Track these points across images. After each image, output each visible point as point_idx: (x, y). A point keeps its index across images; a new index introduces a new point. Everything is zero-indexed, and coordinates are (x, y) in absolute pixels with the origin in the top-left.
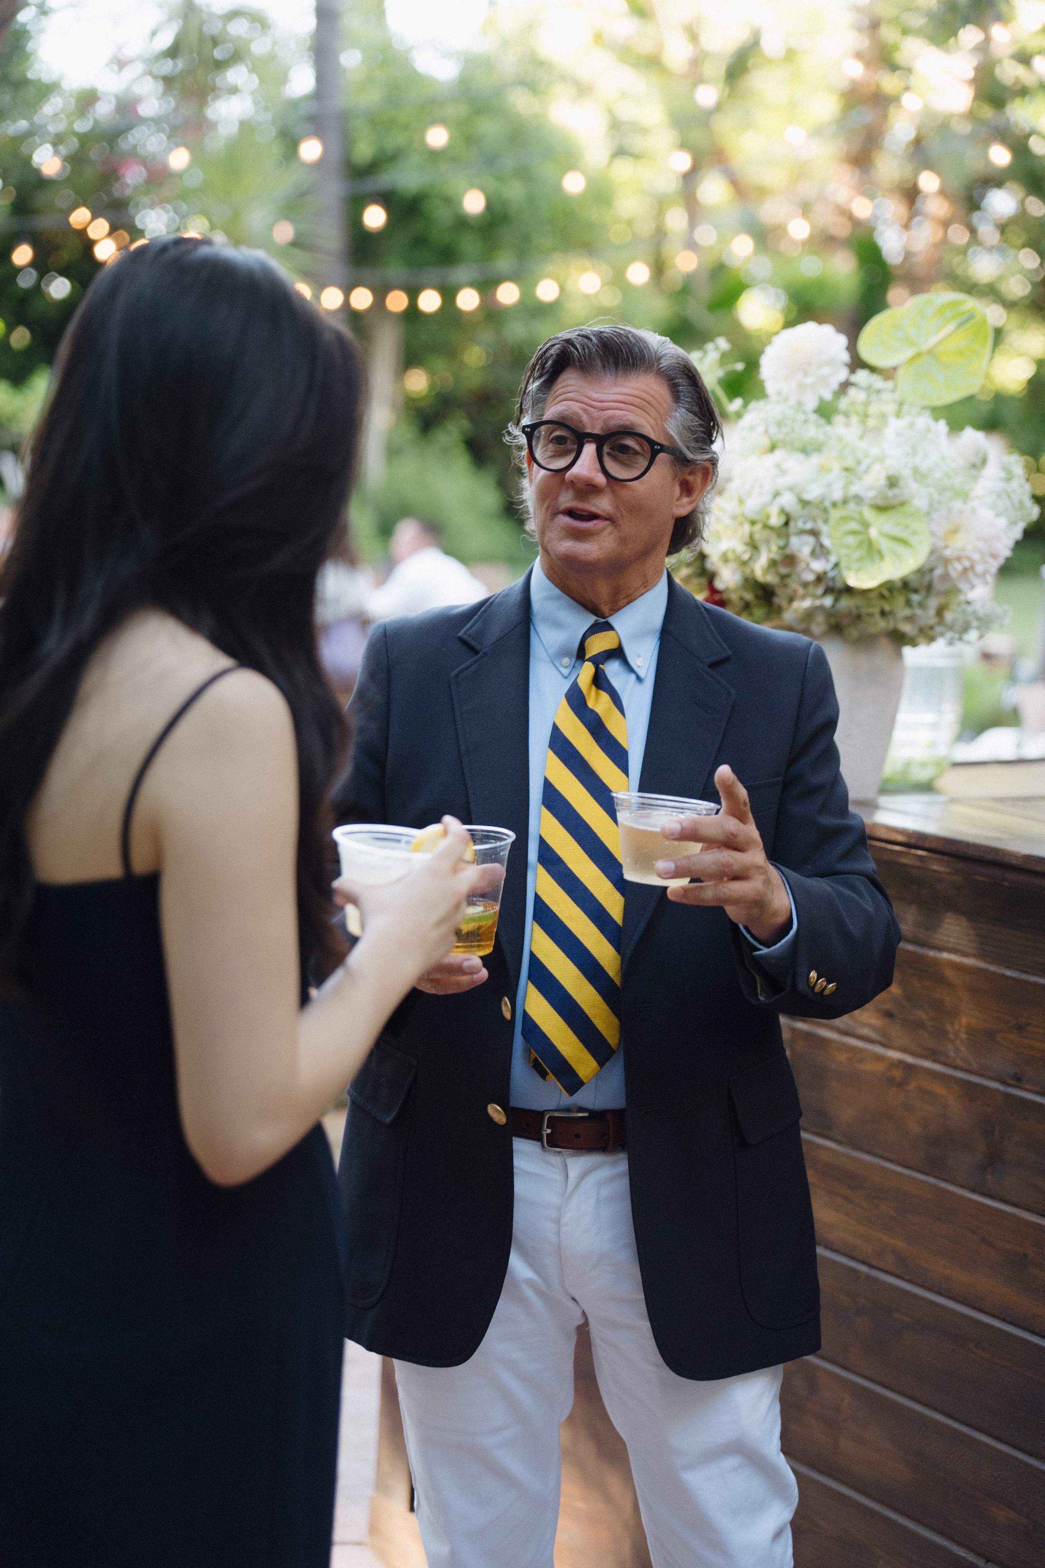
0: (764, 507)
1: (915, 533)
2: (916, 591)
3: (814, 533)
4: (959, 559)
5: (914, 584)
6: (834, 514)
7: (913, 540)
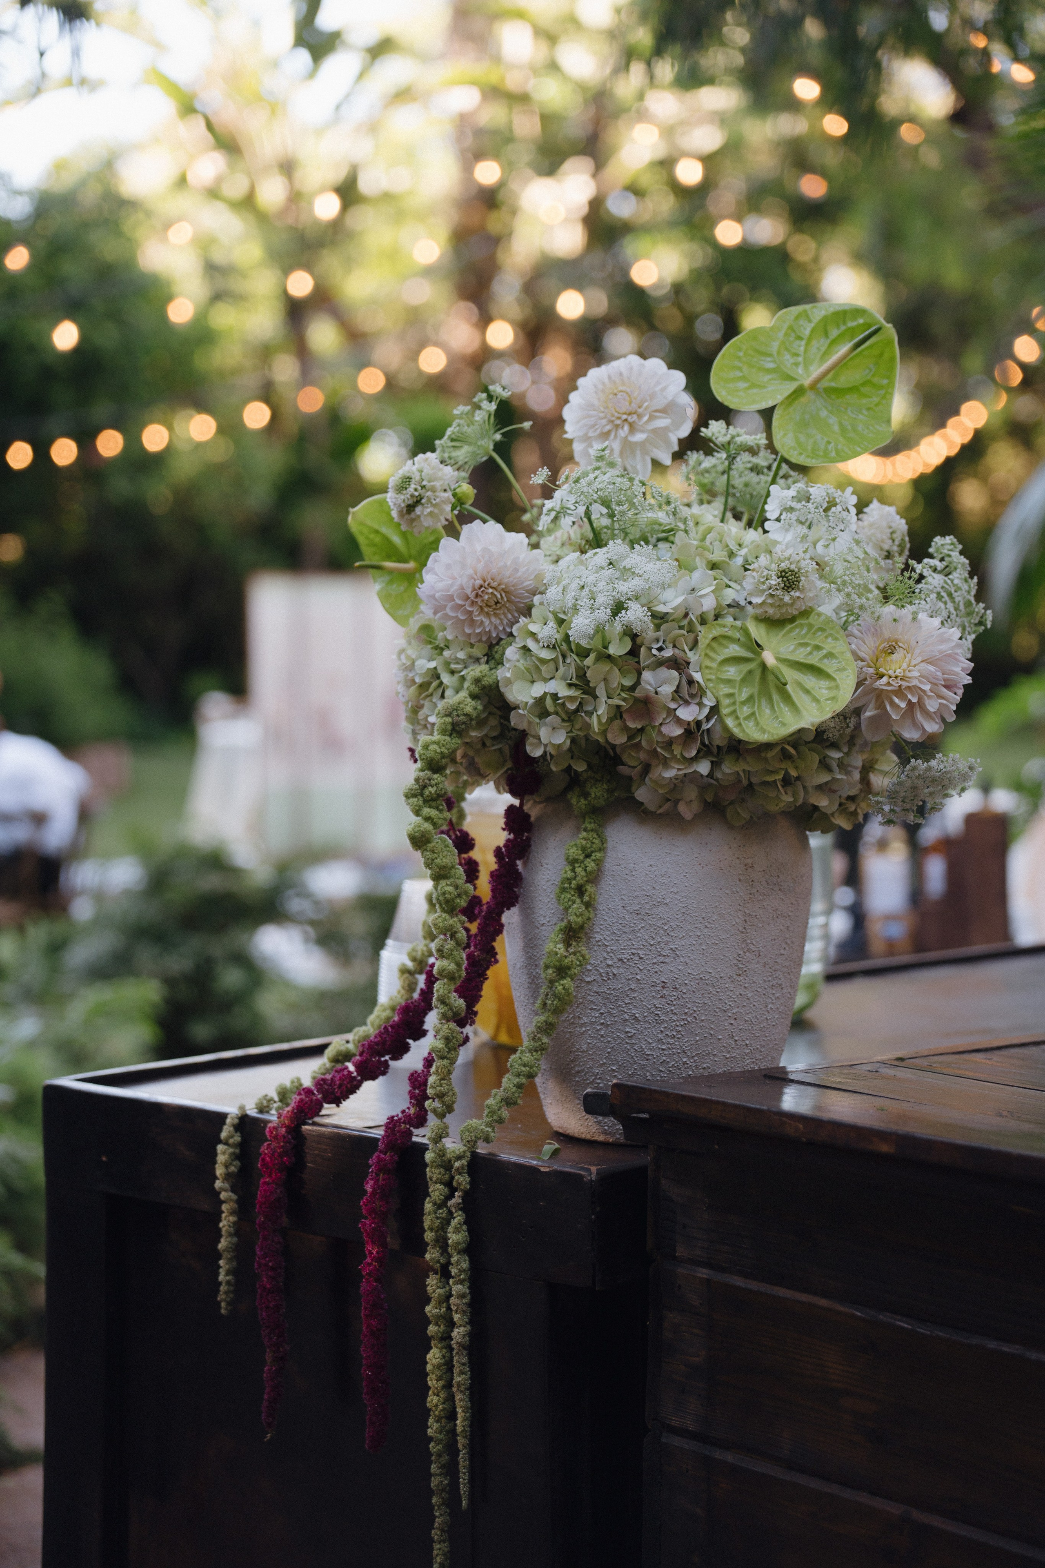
0: (599, 630)
1: (830, 655)
2: (834, 746)
3: (678, 664)
4: (900, 692)
5: (832, 735)
6: (705, 635)
7: (829, 666)
